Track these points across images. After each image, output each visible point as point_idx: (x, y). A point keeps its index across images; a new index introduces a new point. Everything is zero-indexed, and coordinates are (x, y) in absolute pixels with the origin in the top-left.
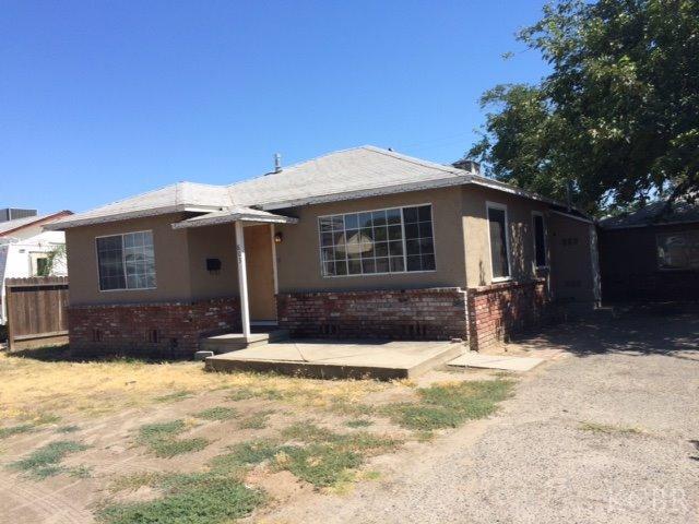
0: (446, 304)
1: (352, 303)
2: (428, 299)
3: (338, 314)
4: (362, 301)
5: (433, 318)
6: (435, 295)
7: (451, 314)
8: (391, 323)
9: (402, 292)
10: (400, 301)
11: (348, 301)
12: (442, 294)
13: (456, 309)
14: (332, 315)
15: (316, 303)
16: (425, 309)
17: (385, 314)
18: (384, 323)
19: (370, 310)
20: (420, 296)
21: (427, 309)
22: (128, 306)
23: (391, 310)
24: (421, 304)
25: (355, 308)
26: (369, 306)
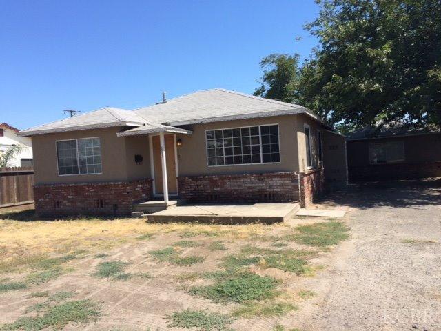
0: (287, 182)
1: (228, 182)
2: (276, 179)
3: (219, 189)
4: (234, 181)
5: (279, 190)
6: (281, 176)
7: (290, 187)
8: (253, 193)
9: (260, 175)
10: (259, 180)
11: (225, 181)
12: (285, 176)
13: (293, 184)
14: (215, 189)
15: (205, 182)
16: (274, 185)
17: (249, 188)
18: (248, 193)
19: (239, 186)
20: (272, 177)
21: (276, 184)
22: (82, 184)
23: (253, 185)
24: (272, 182)
25: (229, 185)
26: (239, 183)
